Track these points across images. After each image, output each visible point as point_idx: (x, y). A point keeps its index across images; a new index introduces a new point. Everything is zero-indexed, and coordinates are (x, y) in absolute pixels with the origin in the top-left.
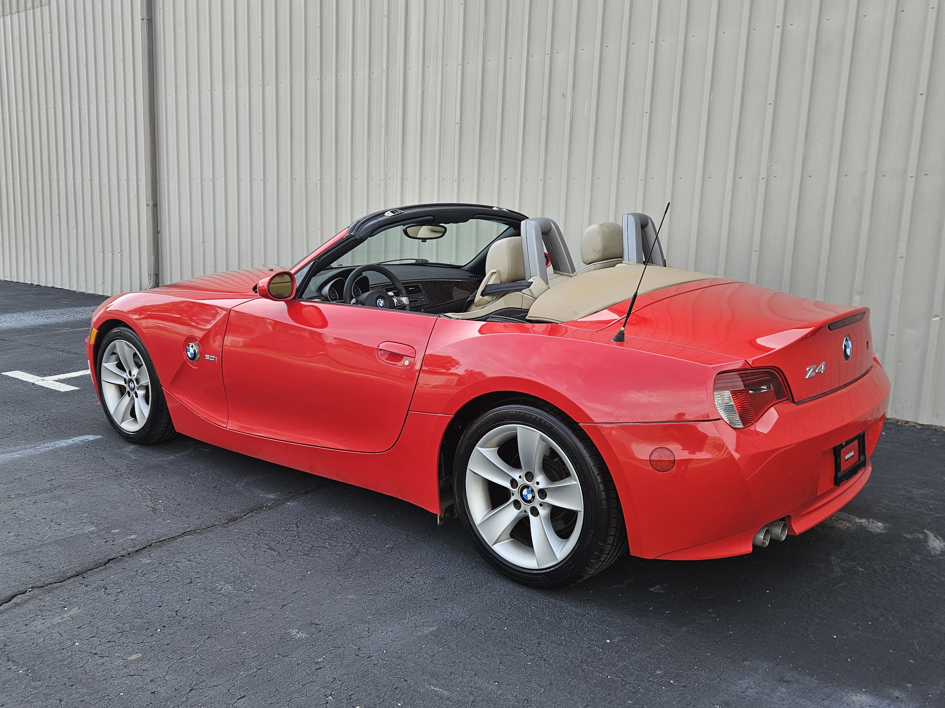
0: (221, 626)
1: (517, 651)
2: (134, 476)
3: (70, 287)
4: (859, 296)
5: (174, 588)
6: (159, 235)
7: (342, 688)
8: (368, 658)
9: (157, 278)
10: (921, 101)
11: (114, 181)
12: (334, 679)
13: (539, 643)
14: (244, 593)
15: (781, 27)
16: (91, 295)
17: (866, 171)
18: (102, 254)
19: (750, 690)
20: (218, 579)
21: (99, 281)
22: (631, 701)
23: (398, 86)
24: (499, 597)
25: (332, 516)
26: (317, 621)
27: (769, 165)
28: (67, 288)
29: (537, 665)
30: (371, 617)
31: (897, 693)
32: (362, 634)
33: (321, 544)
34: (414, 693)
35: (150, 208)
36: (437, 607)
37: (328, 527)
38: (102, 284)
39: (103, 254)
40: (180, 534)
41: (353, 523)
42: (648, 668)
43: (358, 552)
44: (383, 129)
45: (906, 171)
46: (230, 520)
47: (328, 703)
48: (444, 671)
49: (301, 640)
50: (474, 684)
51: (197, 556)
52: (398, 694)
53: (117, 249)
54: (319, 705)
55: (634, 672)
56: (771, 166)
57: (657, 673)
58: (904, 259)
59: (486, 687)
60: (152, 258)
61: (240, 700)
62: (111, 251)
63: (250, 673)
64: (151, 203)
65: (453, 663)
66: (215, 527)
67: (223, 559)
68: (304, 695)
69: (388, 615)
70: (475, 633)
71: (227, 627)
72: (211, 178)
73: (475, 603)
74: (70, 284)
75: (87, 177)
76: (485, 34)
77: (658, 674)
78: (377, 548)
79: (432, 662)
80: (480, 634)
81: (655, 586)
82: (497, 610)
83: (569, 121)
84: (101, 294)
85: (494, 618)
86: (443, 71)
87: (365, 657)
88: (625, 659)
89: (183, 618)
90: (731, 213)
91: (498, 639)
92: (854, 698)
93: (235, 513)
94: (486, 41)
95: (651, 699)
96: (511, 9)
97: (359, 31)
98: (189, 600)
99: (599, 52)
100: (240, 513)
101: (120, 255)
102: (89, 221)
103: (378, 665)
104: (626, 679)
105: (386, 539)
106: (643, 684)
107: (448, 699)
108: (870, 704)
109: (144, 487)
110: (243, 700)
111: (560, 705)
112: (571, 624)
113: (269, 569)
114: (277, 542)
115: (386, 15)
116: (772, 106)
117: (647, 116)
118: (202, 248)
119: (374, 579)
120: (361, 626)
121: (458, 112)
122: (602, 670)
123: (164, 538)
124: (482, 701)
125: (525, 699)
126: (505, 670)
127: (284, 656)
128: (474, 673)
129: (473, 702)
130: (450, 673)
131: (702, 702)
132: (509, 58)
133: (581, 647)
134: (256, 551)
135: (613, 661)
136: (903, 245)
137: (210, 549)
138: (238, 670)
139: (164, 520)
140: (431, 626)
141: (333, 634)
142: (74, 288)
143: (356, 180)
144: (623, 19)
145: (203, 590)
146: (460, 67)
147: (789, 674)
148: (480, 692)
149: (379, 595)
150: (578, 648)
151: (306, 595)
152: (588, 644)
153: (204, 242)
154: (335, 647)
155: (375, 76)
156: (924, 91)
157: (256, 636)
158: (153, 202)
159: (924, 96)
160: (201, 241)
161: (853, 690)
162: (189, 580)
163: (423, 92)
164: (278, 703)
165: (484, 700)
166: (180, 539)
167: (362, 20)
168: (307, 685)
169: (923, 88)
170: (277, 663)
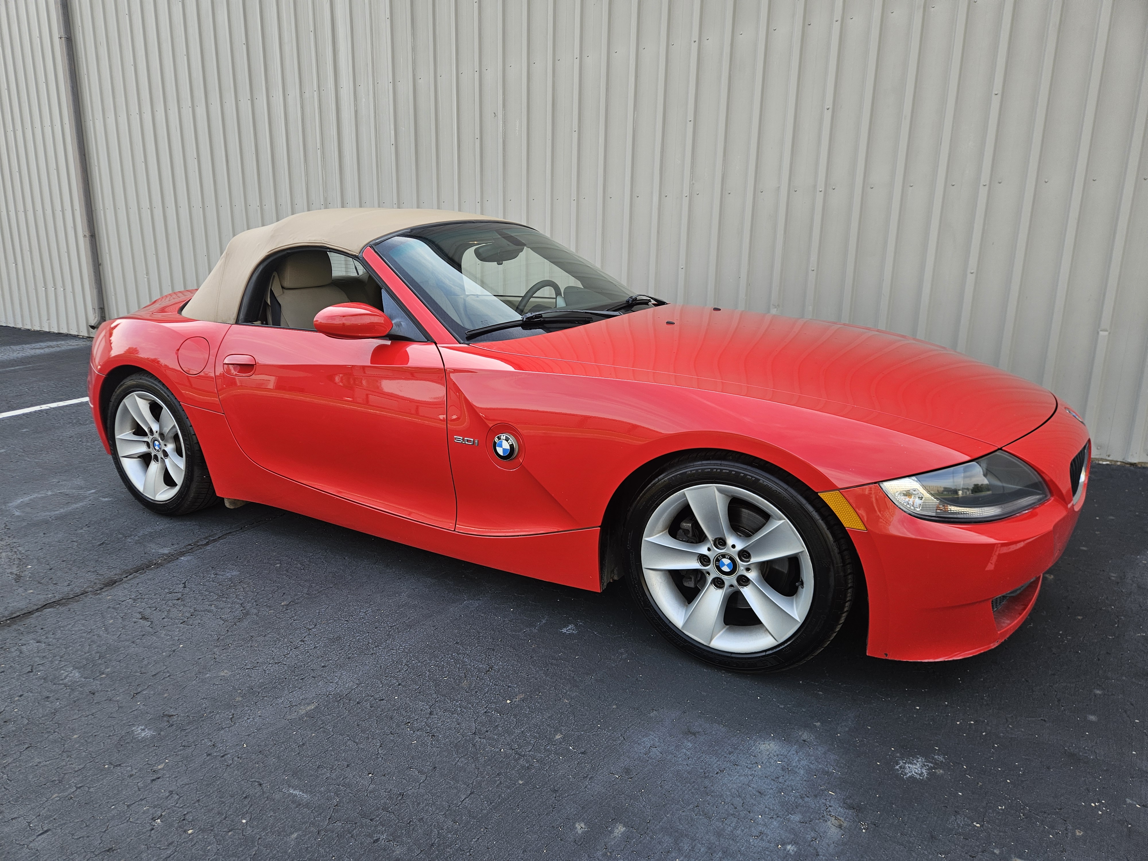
0: (49, 730)
1: (403, 727)
2: (9, 537)
3: (15, 324)
4: (776, 309)
5: (7, 680)
6: (101, 267)
7: (177, 805)
8: (222, 756)
9: (103, 312)
10: (828, 115)
11: (49, 212)
12: (171, 792)
13: (431, 713)
14: (92, 680)
15: (697, 42)
16: (38, 331)
17: (779, 187)
18: (44, 289)
19: (654, 749)
20: (66, 663)
21: (44, 317)
22: (522, 780)
23: (331, 106)
24: (397, 657)
25: (228, 571)
26: (172, 712)
27: (691, 183)
28: (12, 325)
29: (424, 743)
30: (240, 699)
31: (805, 736)
32: (222, 724)
33: (207, 607)
34: (267, 802)
35: (88, 239)
36: (323, 677)
37: (220, 585)
38: (48, 320)
39: (46, 288)
40: (40, 607)
41: (250, 577)
42: (547, 732)
43: (247, 613)
44: (319, 151)
45: (815, 186)
46: (107, 585)
47: (153, 829)
48: (311, 765)
49: (144, 740)
50: (343, 780)
51: (50, 635)
52: (246, 806)
53: (59, 283)
54: (141, 833)
55: (531, 740)
56: (693, 184)
57: (556, 738)
58: (815, 271)
59: (357, 782)
60: (95, 292)
61: (40, 838)
62: (53, 286)
63: (66, 794)
64: (87, 234)
65: (325, 752)
66: (85, 595)
67: (81, 637)
68: (126, 821)
69: (262, 694)
70: (360, 708)
71: (57, 730)
72: (149, 206)
73: (368, 667)
74: (15, 321)
75: (21, 208)
76: (414, 49)
77: (557, 740)
78: (270, 607)
79: (299, 753)
80: (365, 708)
81: (568, 626)
82: (392, 673)
83: (501, 140)
84: (48, 331)
85: (387, 684)
86: (375, 90)
87: (218, 756)
88: (523, 724)
89: (5, 722)
90: (658, 232)
91: (384, 713)
92: (762, 747)
93: (116, 575)
94: (414, 57)
95: (545, 775)
96: (437, 24)
97: (287, 48)
98: (21, 696)
99: (526, 68)
100: (121, 575)
101: (62, 289)
102: (27, 255)
103: (232, 765)
104: (521, 750)
105: (284, 594)
106: (539, 755)
107: (307, 805)
108: (778, 752)
109: (15, 550)
110: (45, 836)
111: (440, 796)
112: (471, 685)
113: (134, 645)
114: (154, 609)
115: (312, 30)
116: (692, 122)
117: (575, 135)
118: (146, 279)
119: (258, 647)
120: (224, 713)
121: (393, 132)
122: (496, 741)
123: (18, 614)
124: (348, 803)
125: (400, 794)
126: (384, 755)
127: (117, 766)
128: (346, 764)
129: (336, 805)
130: (318, 767)
131: (601, 771)
132: (439, 76)
133: (477, 712)
134: (126, 623)
135: (510, 728)
136: (814, 258)
137: (70, 624)
138: (50, 792)
139: (26, 590)
140: (308, 704)
141: (188, 728)
142: (19, 326)
143: (296, 206)
144: (547, 33)
145: (43, 680)
146: (391, 85)
147: (696, 724)
148: (348, 790)
149: (257, 668)
150: (473, 715)
151: (169, 676)
152: (486, 708)
153: (147, 274)
154: (184, 746)
155: (307, 95)
156: (830, 106)
157: (89, 741)
158: (90, 233)
159: (830, 110)
160: (145, 272)
161: (761, 737)
162: (29, 669)
163: (356, 112)
164: (88, 837)
165: (350, 801)
166: (37, 614)
167: (289, 36)
168: (134, 805)
169: (829, 103)
170: (105, 776)
